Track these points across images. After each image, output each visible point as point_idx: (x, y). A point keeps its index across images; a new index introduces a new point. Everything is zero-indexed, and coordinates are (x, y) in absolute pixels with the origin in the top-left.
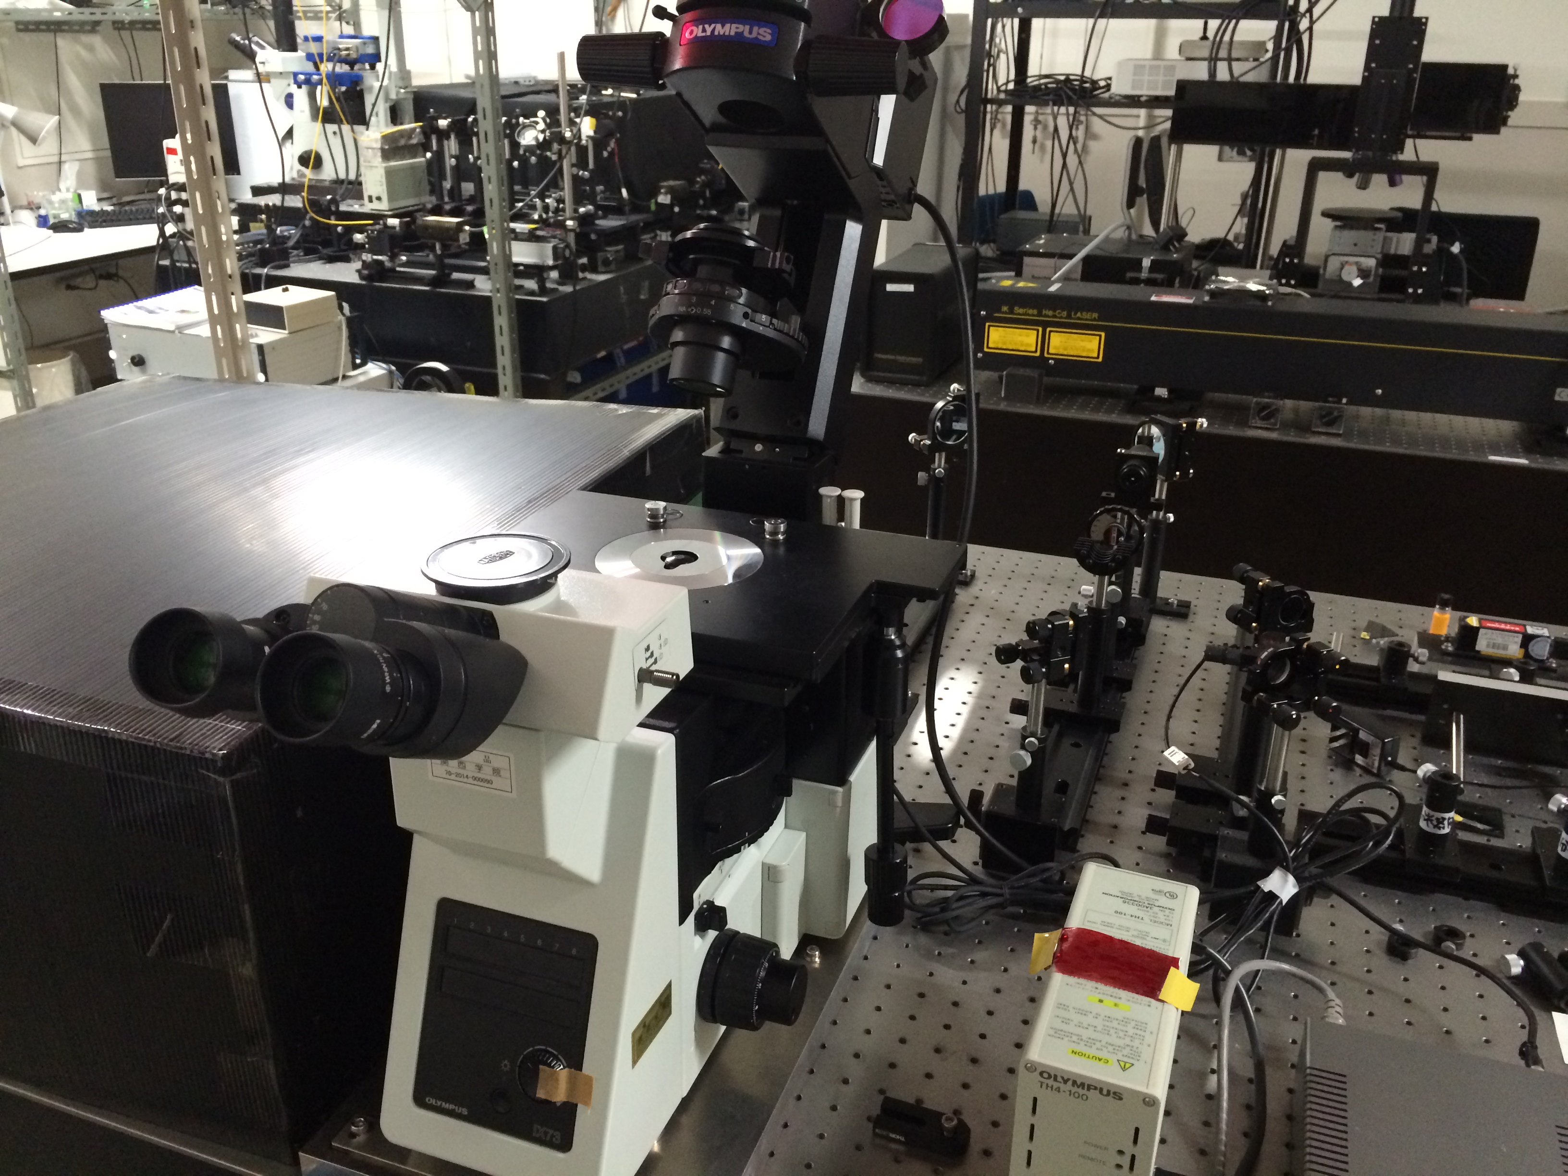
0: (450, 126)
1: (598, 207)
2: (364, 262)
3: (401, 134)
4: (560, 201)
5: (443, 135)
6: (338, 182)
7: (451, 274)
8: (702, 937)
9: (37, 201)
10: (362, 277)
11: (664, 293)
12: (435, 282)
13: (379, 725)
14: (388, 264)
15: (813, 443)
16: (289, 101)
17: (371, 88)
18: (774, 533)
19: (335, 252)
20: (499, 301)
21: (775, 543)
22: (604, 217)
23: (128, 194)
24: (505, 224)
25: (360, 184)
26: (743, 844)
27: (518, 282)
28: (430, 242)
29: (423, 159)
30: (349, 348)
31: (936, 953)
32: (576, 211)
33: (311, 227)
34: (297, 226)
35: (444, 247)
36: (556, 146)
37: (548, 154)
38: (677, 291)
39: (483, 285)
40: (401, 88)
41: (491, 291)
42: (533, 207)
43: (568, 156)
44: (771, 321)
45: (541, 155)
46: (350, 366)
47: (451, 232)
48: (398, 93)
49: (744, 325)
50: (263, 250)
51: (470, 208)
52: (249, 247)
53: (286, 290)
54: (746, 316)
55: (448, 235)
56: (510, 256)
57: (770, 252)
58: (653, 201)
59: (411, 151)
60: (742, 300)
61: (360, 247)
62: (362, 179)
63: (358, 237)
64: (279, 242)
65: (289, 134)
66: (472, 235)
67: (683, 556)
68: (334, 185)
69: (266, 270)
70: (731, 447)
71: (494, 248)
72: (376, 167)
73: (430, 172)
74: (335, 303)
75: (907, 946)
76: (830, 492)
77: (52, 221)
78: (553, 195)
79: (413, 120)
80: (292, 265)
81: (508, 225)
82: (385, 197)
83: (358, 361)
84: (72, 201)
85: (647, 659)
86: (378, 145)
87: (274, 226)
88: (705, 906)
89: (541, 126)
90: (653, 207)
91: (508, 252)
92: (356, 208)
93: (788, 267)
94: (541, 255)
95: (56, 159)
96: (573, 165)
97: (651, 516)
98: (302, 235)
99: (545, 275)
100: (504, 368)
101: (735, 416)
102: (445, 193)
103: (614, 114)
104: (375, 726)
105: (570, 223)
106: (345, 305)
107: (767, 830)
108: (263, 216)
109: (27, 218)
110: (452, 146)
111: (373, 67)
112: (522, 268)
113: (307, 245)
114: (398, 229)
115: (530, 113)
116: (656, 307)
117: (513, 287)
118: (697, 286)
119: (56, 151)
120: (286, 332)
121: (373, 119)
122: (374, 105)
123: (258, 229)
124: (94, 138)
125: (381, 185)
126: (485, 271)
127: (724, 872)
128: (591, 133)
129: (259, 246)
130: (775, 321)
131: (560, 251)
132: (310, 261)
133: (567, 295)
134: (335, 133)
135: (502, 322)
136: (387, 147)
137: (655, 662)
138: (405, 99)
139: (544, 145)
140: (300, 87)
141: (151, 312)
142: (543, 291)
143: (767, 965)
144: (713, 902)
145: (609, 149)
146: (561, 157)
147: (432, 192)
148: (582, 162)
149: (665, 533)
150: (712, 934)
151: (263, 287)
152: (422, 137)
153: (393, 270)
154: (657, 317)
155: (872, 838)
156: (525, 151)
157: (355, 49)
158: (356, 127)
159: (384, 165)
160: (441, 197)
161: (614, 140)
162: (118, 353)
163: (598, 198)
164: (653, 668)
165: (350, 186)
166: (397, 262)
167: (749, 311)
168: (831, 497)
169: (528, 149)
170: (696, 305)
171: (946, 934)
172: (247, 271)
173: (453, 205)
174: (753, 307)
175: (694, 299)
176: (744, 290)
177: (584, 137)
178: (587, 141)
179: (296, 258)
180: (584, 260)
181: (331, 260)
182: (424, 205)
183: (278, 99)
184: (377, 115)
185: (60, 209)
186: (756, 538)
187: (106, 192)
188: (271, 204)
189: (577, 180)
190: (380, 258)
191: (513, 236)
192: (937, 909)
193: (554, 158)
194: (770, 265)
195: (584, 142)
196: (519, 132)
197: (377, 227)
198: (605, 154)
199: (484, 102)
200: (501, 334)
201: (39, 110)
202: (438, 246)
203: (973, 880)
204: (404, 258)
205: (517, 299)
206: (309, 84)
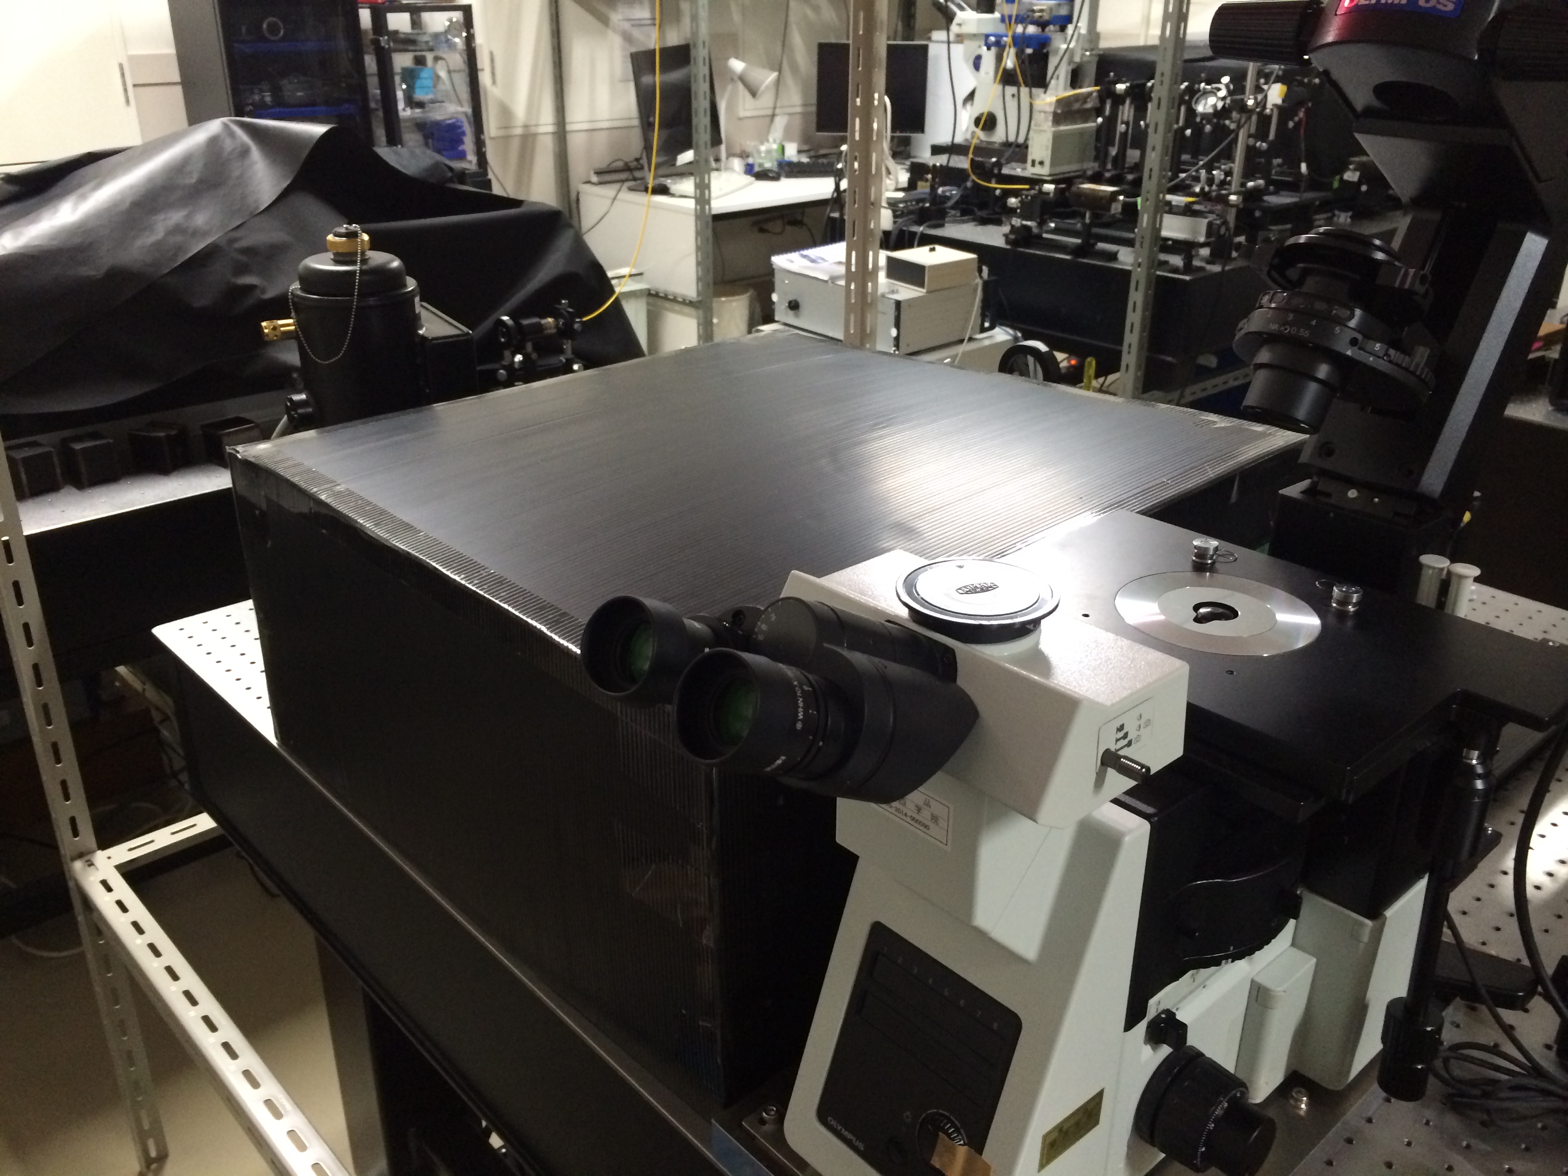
0: (1127, 90)
1: (1269, 182)
2: (1013, 226)
3: (1076, 98)
4: (1228, 173)
5: (1118, 100)
6: (1007, 144)
7: (1096, 244)
8: (1154, 1049)
9: (748, 150)
10: (1008, 242)
11: (1257, 305)
12: (1078, 251)
13: (784, 762)
14: (1035, 230)
15: (1424, 500)
16: (977, 63)
17: (1057, 50)
18: (1344, 602)
19: (988, 215)
20: (1139, 275)
21: (1342, 615)
22: (1275, 193)
23: (823, 147)
24: (1161, 196)
25: (1027, 147)
26: (1226, 958)
27: (1163, 257)
28: (1082, 210)
29: (1094, 124)
30: (980, 311)
31: (1464, 1144)
32: (1243, 185)
33: (973, 187)
34: (959, 186)
35: (1094, 216)
36: (1235, 115)
37: (1227, 122)
38: (1273, 305)
39: (1126, 258)
40: (1086, 51)
41: (1132, 265)
42: (1197, 179)
43: (1246, 126)
44: (1387, 350)
45: (1218, 124)
46: (978, 328)
47: (1104, 201)
48: (1083, 55)
49: (1349, 353)
50: (923, 209)
51: (1130, 177)
52: (912, 205)
53: (933, 250)
54: (1354, 342)
55: (1101, 203)
56: (1159, 230)
57: (1400, 268)
58: (1338, 177)
59: (1085, 115)
60: (1353, 323)
61: (1012, 212)
62: (1030, 143)
63: (1013, 201)
64: (938, 202)
65: (971, 96)
66: (1125, 205)
67: (1220, 610)
68: (1003, 148)
69: (921, 229)
70: (1319, 488)
71: (1145, 220)
72: (1045, 131)
73: (1098, 139)
74: (975, 266)
75: (1427, 1123)
76: (1435, 562)
77: (757, 169)
78: (1223, 167)
79: (1093, 82)
80: (946, 225)
81: (1164, 197)
82: (1047, 162)
83: (987, 325)
84: (777, 151)
85: (1117, 740)
86: (1052, 109)
87: (936, 186)
88: (1163, 1016)
89: (1223, 93)
90: (1336, 185)
91: (1158, 226)
92: (1019, 171)
93: (1420, 289)
94: (1194, 232)
95: (770, 112)
96: (1250, 136)
97: (1197, 555)
98: (962, 196)
99: (1193, 253)
100: (1130, 346)
101: (1330, 453)
102: (1110, 159)
103: (1310, 81)
104: (779, 762)
105: (1233, 198)
106: (985, 269)
107: (1260, 948)
108: (930, 176)
109: (737, 164)
110: (1127, 111)
111: (1063, 29)
112: (1170, 242)
113: (964, 206)
114: (1052, 195)
115: (1213, 79)
116: (1245, 321)
117: (1156, 264)
118: (1298, 301)
119: (770, 104)
120: (924, 291)
121: (1053, 82)
122: (1056, 68)
123: (923, 188)
124: (805, 94)
125: (1047, 150)
126: (1130, 243)
127: (1198, 981)
128: (1279, 101)
129: (921, 205)
130: (1392, 352)
131: (1214, 227)
132: (964, 222)
133: (1216, 274)
134: (1013, 96)
135: (1137, 297)
136: (1059, 111)
137: (1129, 744)
138: (1089, 62)
139: (1221, 114)
140: (989, 49)
141: (813, 261)
142: (1188, 268)
143: (1226, 1105)
144: (1174, 1015)
145: (1296, 119)
146: (1239, 127)
147: (1096, 159)
148: (1261, 133)
149: (1210, 576)
150: (1166, 1050)
151: (916, 244)
152: (1097, 101)
153: (1039, 237)
154: (1243, 332)
155: (1401, 989)
156: (1202, 119)
157: (1048, 11)
158: (1034, 90)
159: (1053, 129)
160: (1103, 164)
161: (1303, 110)
162: (779, 297)
163: (1274, 171)
164: (1121, 753)
165: (1017, 149)
166: (1045, 228)
167: (1359, 337)
168: (1434, 568)
169: (1204, 116)
170: (1291, 324)
171: (1483, 1124)
172: (905, 228)
173: (1113, 172)
174: (1366, 332)
175: (1291, 317)
176: (1358, 312)
177: (1269, 106)
178: (1272, 110)
179: (951, 219)
180: (1241, 239)
181: (984, 222)
182: (1085, 171)
183: (967, 61)
184: (1058, 78)
185: (765, 158)
186: (1319, 605)
187: (808, 145)
188: (938, 164)
189: (1251, 151)
190: (1029, 223)
191: (1167, 208)
192: (1476, 1092)
193: (1233, 126)
194: (1397, 284)
195: (1268, 111)
196: (1198, 99)
197: (1033, 192)
198: (1291, 124)
199: (1165, 67)
200: (1134, 311)
201: (764, 67)
202: (1088, 215)
203: (1536, 1070)
204: (1053, 225)
205: (1159, 276)
206: (1000, 46)
